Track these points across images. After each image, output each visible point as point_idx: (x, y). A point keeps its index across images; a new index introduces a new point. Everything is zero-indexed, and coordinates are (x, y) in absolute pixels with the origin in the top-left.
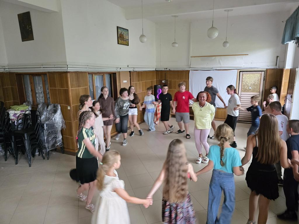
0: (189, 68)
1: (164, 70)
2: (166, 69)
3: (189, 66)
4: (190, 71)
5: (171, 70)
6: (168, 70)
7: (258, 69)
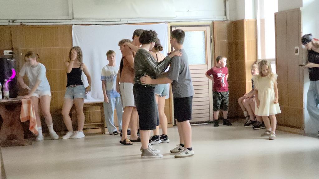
0: (69, 21)
1: (7, 24)
2: (13, 22)
3: (68, 15)
4: (73, 26)
5: (25, 25)
6: (19, 24)
7: (199, 21)
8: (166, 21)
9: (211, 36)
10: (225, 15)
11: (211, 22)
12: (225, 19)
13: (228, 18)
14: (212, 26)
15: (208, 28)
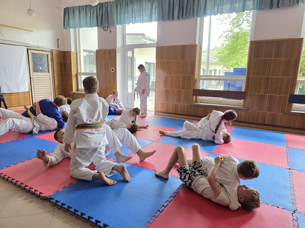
7: (44, 48)
8: (25, 45)
9: (51, 57)
10: (58, 47)
11: (51, 50)
12: (58, 50)
13: (60, 49)
14: (52, 52)
15: (49, 53)
